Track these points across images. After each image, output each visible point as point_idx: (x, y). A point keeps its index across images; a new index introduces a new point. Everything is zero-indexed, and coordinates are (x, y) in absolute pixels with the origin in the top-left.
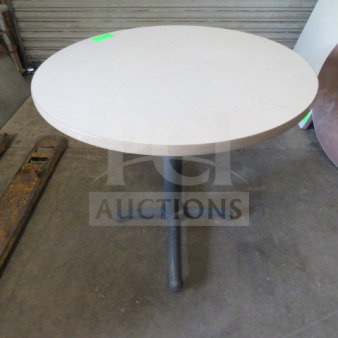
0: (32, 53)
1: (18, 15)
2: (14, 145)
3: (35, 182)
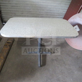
2: (2, 40)
3: (9, 47)
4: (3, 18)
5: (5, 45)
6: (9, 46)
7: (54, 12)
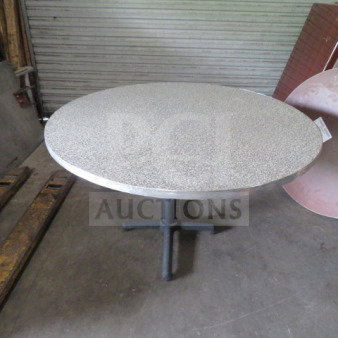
0: (48, 105)
1: (40, 75)
3: (52, 202)
4: (44, 99)
5: (40, 194)
6: (55, 197)
7: (236, 72)
